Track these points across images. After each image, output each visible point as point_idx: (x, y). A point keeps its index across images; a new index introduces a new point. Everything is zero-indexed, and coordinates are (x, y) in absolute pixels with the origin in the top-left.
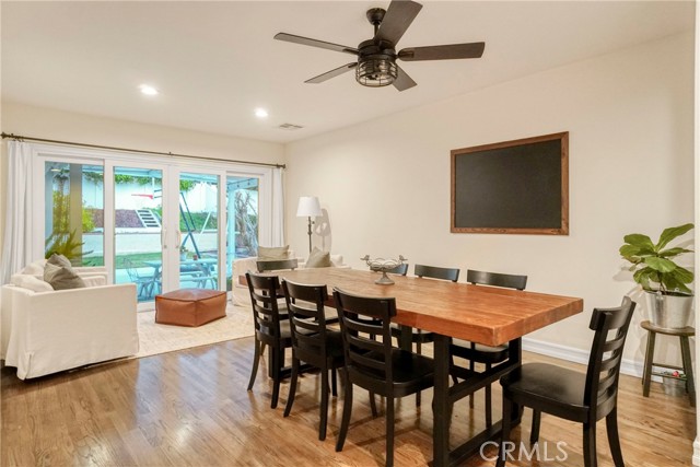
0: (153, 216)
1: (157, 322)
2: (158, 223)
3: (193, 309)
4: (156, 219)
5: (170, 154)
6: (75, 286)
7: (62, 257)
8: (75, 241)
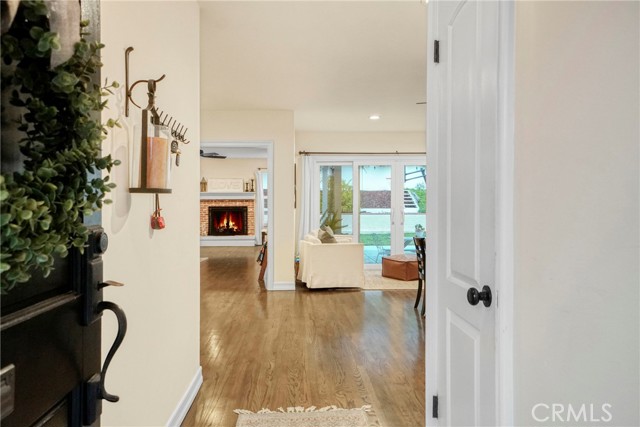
0: (412, 197)
1: (384, 276)
2: (416, 204)
3: (404, 268)
4: (414, 200)
5: (397, 153)
6: (332, 242)
7: (329, 227)
8: (337, 218)
